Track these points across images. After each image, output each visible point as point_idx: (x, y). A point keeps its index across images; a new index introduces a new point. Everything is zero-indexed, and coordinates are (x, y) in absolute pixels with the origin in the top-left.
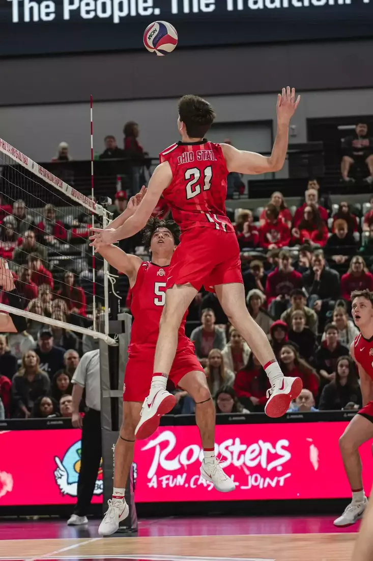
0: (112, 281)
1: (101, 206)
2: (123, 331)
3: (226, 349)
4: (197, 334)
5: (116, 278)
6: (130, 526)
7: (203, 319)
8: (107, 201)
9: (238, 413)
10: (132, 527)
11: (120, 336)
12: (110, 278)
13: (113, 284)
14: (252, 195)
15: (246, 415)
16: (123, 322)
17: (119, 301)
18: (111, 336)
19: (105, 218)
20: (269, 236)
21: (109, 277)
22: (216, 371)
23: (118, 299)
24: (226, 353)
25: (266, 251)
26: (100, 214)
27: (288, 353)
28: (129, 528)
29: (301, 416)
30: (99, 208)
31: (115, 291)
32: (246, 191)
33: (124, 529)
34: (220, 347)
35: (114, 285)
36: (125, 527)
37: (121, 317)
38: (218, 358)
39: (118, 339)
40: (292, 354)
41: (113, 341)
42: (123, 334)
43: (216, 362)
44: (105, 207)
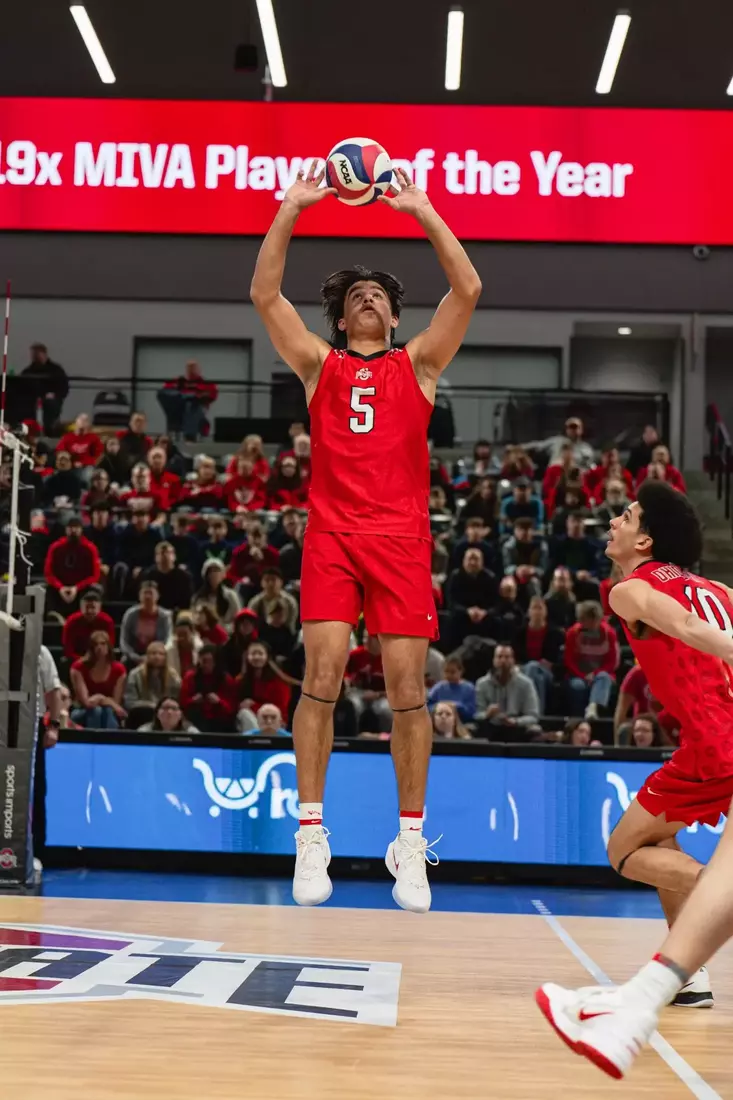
0: (21, 541)
1: (12, 436)
2: (33, 610)
3: (170, 644)
4: (132, 616)
5: (27, 537)
6: (25, 880)
7: (142, 596)
8: (21, 428)
9: (182, 732)
10: (27, 882)
11: (28, 617)
12: (20, 537)
13: (22, 544)
14: (218, 438)
15: (192, 736)
16: (33, 598)
17: (29, 569)
18: (15, 615)
19: (17, 452)
20: (238, 494)
21: (17, 535)
22: (156, 673)
23: (28, 565)
24: (171, 650)
25: (233, 514)
26: (10, 447)
27: (261, 653)
28: (23, 883)
29: (269, 742)
30: (10, 438)
31: (25, 554)
32: (212, 431)
33: (15, 884)
34: (163, 639)
35: (24, 546)
36: (16, 882)
37: (30, 590)
38: (161, 653)
39: (24, 621)
40: (264, 657)
41: (16, 623)
42: (31, 615)
43: (156, 660)
44: (17, 436)
